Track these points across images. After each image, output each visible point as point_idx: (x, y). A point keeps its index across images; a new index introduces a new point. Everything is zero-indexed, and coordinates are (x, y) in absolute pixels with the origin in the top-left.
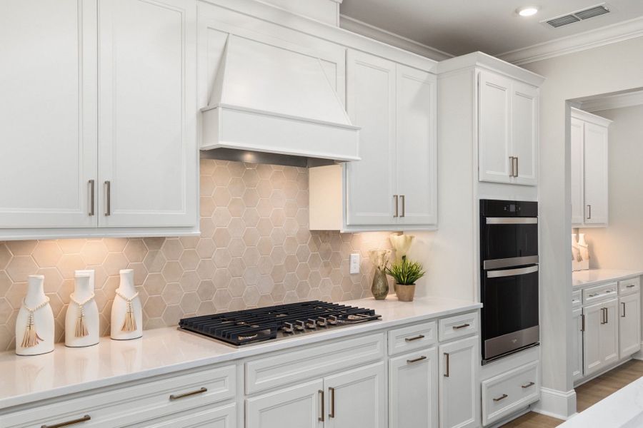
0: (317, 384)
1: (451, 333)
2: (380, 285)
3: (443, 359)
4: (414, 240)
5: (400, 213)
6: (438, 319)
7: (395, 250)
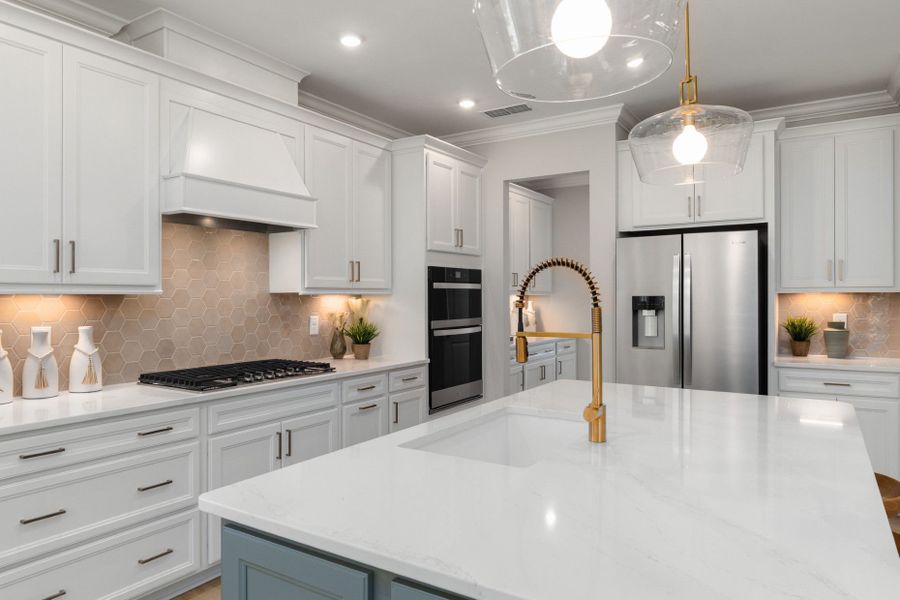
0: (275, 426)
1: (400, 385)
2: (338, 346)
3: (392, 408)
4: (372, 304)
5: (356, 278)
6: (388, 371)
7: (353, 313)
